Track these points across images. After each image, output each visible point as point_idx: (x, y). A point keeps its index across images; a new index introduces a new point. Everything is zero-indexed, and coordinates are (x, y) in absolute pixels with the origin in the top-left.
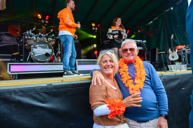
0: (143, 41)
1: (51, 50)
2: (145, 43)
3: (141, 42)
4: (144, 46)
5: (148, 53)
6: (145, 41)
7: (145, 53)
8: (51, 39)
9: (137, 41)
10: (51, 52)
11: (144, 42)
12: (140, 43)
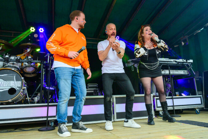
0: (187, 60)
1: (20, 82)
2: (191, 63)
3: (185, 62)
4: (190, 69)
5: (199, 78)
6: (191, 61)
7: (195, 79)
8: (27, 64)
9: (176, 61)
10: (20, 85)
11: (189, 63)
12: (183, 65)
